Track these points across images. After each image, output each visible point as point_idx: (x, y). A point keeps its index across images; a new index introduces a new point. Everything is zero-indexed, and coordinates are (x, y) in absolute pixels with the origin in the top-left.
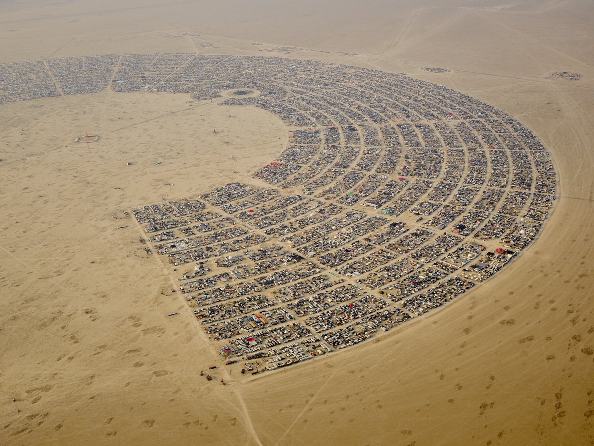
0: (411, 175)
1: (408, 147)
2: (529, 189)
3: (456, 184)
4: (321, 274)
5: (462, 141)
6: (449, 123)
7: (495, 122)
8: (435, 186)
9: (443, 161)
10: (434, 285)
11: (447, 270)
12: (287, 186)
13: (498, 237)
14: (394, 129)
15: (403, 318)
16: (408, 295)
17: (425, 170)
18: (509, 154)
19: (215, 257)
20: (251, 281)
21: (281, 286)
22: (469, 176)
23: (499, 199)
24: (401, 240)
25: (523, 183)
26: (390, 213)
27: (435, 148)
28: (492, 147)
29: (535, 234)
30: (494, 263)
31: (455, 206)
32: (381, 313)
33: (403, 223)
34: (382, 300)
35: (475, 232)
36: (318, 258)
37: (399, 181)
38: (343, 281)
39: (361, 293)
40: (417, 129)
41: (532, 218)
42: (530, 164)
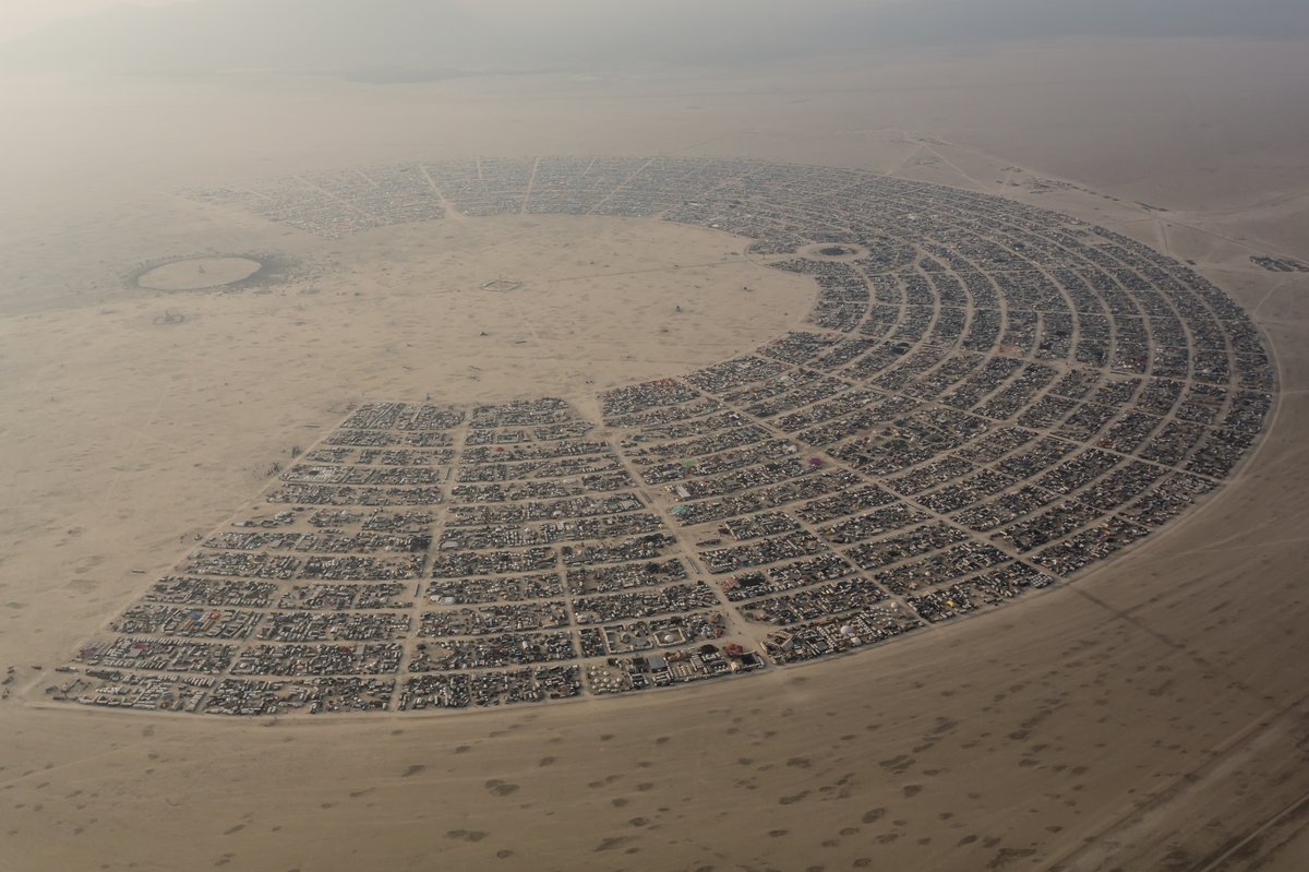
0: (845, 459)
1: (937, 404)
2: (1027, 549)
3: (897, 498)
4: (404, 582)
5: (1066, 418)
6: (1109, 375)
7: (1212, 394)
8: (852, 489)
9: (955, 446)
10: (516, 668)
11: (584, 650)
12: (619, 423)
13: (782, 623)
14: (976, 364)
15: (371, 703)
16: (447, 668)
17: (891, 454)
18: (1120, 466)
19: (329, 507)
20: (304, 557)
21: (321, 582)
22: (951, 488)
23: (926, 550)
24: (613, 569)
25: (1036, 532)
26: (685, 515)
27: (987, 418)
28: (1105, 444)
29: (863, 643)
30: (682, 670)
31: (815, 539)
32: (359, 680)
33: (672, 540)
34: (398, 659)
35: (760, 599)
36: (446, 556)
37: (806, 464)
38: (409, 605)
39: (395, 635)
40: (1019, 373)
41: (920, 610)
42: (1127, 498)
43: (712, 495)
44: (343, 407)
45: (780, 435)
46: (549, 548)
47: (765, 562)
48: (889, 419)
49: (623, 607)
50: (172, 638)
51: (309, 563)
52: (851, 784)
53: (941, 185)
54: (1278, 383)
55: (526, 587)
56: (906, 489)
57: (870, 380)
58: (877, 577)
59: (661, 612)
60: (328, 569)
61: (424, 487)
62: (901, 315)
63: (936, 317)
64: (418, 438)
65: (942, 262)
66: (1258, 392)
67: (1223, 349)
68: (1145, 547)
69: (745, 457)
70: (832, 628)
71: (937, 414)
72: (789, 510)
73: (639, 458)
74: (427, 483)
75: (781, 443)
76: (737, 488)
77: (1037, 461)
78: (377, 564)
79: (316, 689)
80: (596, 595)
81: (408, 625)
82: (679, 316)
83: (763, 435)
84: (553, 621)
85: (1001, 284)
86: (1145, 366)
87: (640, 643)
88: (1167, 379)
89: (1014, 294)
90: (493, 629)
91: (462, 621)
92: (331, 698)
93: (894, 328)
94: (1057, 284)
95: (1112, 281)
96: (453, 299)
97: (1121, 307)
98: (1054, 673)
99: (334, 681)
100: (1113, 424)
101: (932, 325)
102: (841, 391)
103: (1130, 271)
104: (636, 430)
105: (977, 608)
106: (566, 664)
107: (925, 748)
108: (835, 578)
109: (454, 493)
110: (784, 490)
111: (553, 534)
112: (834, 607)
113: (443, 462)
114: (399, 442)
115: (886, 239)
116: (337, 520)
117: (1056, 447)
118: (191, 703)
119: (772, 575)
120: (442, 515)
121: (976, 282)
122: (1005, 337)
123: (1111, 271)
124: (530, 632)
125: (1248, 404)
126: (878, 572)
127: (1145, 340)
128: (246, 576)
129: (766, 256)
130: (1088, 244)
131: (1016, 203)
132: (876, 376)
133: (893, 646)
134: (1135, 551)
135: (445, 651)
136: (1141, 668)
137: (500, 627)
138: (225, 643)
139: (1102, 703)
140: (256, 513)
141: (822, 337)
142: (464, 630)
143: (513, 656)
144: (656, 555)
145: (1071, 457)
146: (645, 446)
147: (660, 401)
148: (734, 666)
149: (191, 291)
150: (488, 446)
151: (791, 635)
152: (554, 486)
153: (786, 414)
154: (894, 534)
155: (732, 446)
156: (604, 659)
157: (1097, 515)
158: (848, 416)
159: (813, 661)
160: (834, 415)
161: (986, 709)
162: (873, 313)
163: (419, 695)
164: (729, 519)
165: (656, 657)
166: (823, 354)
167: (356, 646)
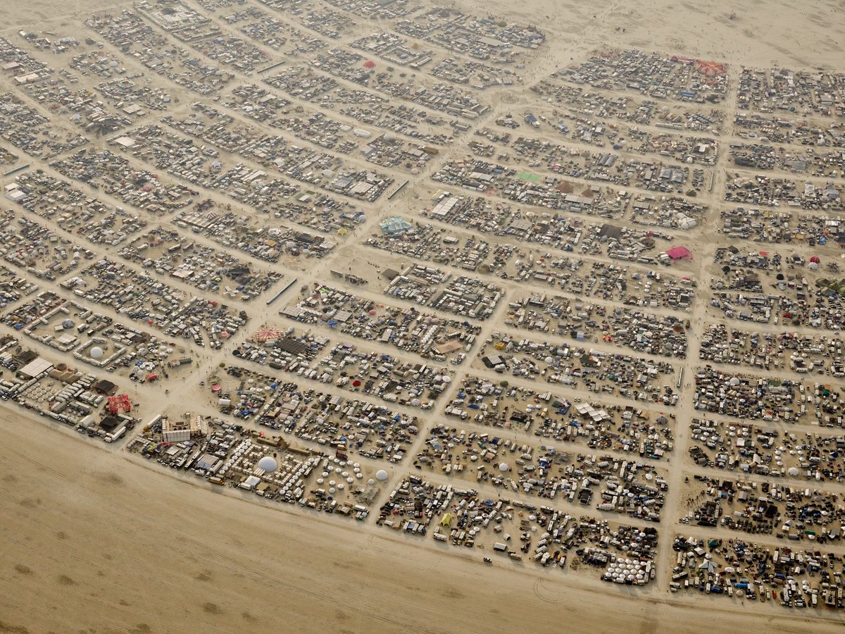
3: (681, 355)
4: (23, 157)
8: (646, 312)
13: (227, 409)
22: (786, 384)
23: (568, 438)
24: (204, 249)
26: (393, 232)
30: (41, 390)
31: (468, 342)
33: (322, 253)
36: (102, 150)
37: (661, 249)
43: (470, 226)
45: (710, 198)
46: (195, 194)
47: (357, 334)
49: (128, 293)
55: (97, 220)
56: (722, 350)
58: (436, 430)
59: (148, 321)
69: (606, 202)
73: (487, 143)
74: (236, 68)
75: (688, 209)
76: (518, 233)
83: (687, 188)
84: (49, 267)
87: (67, 338)
104: (550, 110)
108: (390, 400)
109: (237, 90)
110: (564, 266)
111: (229, 180)
112: (313, 430)
113: (293, 52)
114: (297, 13)
116: (95, 68)
119: (332, 353)
126: (452, 425)
144: (272, 259)
146: (522, 133)
148: (90, 419)
150: (366, 54)
152: (336, 130)
154: (574, 394)
164: (425, 264)
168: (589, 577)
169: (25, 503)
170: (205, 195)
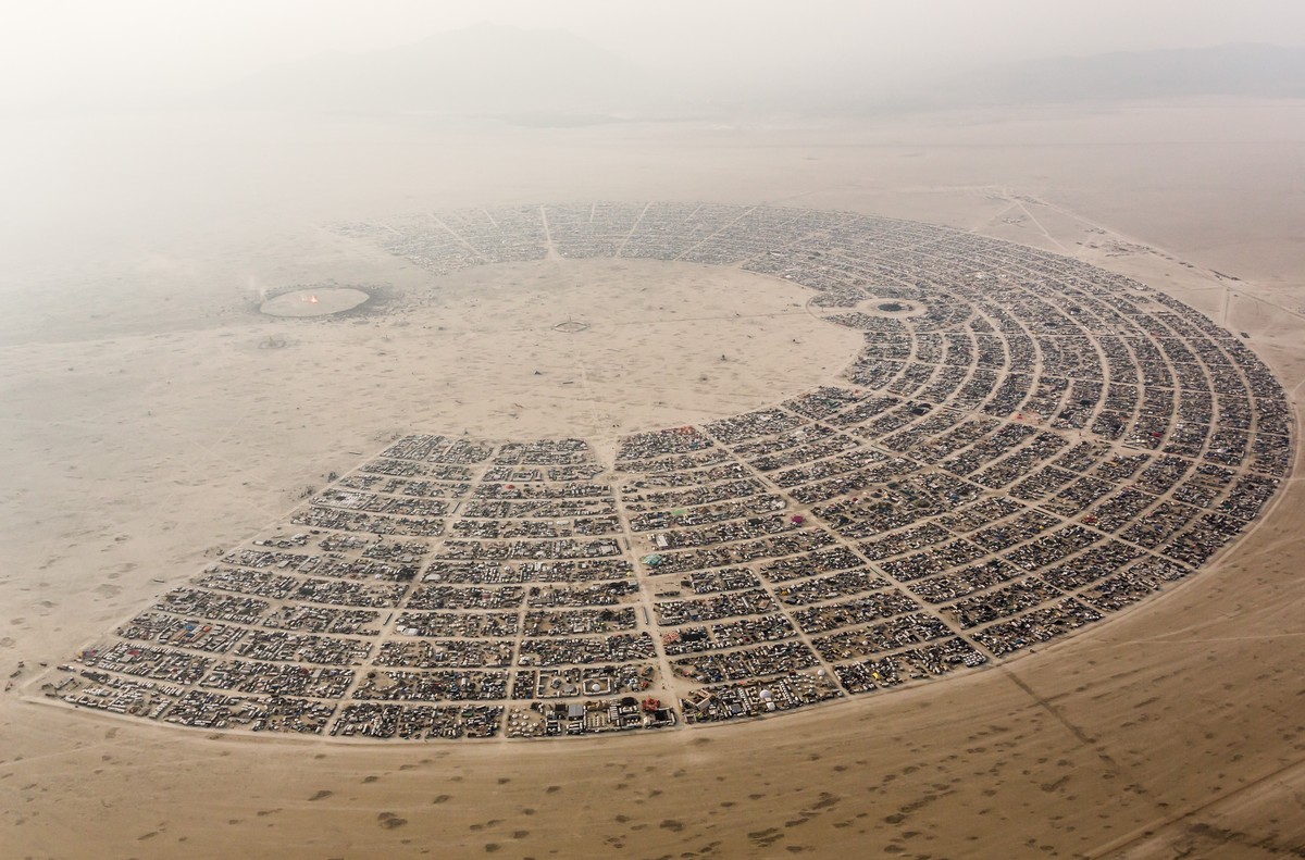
0: (827, 518)
1: (938, 469)
2: (972, 625)
3: (863, 562)
4: (379, 610)
5: (1059, 492)
6: (1119, 449)
7: (1217, 476)
8: (823, 550)
9: (939, 513)
10: (446, 703)
11: (514, 691)
12: (628, 469)
13: (707, 681)
14: (989, 430)
15: (308, 726)
16: (386, 698)
17: (873, 517)
18: (1096, 545)
19: (342, 532)
20: (302, 579)
21: (308, 604)
22: (919, 556)
23: (872, 618)
24: (571, 613)
25: (987, 608)
26: (656, 564)
27: (980, 486)
28: (1090, 521)
29: (777, 709)
30: (596, 720)
31: (768, 598)
32: (306, 702)
33: (635, 589)
34: (347, 685)
35: (695, 655)
36: (426, 588)
37: (787, 521)
38: (376, 633)
39: (353, 661)
40: (1029, 442)
41: (844, 679)
42: (1092, 579)
43: (688, 546)
44: (389, 437)
45: (774, 490)
46: (519, 588)
47: (713, 618)
48: (883, 481)
49: (565, 652)
50: (163, 647)
51: (305, 584)
52: (714, 853)
53: (1020, 245)
54: (1291, 468)
55: (485, 624)
56: (875, 553)
57: (879, 440)
58: (814, 643)
59: (598, 660)
60: (319, 592)
61: (431, 519)
62: (933, 375)
63: (966, 380)
64: (443, 470)
65: (994, 323)
66: (1268, 476)
67: (1246, 428)
68: (1091, 633)
69: (733, 510)
70: (753, 690)
71: (933, 479)
72: (754, 567)
73: (635, 504)
74: (435, 515)
75: (772, 499)
76: (715, 540)
77: (1015, 533)
78: (362, 590)
79: (266, 707)
80: (547, 637)
81: (368, 653)
82: (724, 365)
83: (758, 489)
84: (497, 660)
85: (1043, 349)
86: (1159, 442)
87: (567, 689)
88: (1176, 456)
89: (1053, 360)
90: (440, 664)
91: (416, 654)
92: (275, 718)
93: (923, 388)
94: (1100, 352)
95: (1157, 351)
96: (524, 338)
97: (1156, 376)
98: (953, 757)
99: (284, 701)
100: (1105, 500)
101: (960, 387)
102: (848, 449)
103: (1178, 341)
104: (640, 476)
105: (901, 682)
106: (492, 704)
107: (797, 823)
108: (774, 640)
109: (455, 527)
110: (758, 546)
111: (528, 574)
112: (762, 670)
113: (457, 495)
114: (425, 474)
115: (946, 297)
116: (344, 546)
117: (1040, 521)
118: (155, 711)
119: (715, 631)
120: (437, 546)
121: (1020, 345)
122: (1028, 404)
123: (1160, 340)
124: (472, 670)
125: (1251, 488)
126: (817, 637)
127: (1169, 414)
128: (247, 593)
129: (825, 309)
130: (1146, 310)
131: (1088, 265)
132: (887, 436)
133: (805, 714)
134: (1081, 637)
135: (391, 681)
136: (1042, 761)
137: (446, 662)
138: (205, 655)
139: (991, 793)
140: (278, 533)
141: (849, 394)
142: (415, 661)
143: (449, 692)
144: (615, 602)
145: (1049, 533)
146: (643, 493)
147: (674, 449)
148: (646, 720)
149: (300, 318)
150: (501, 482)
151: (709, 695)
152: (546, 527)
153: (786, 469)
154: (846, 599)
155: (726, 497)
156: (529, 702)
157: (1055, 595)
158: (846, 475)
159: (722, 722)
160: (833, 473)
161: (873, 789)
162: (907, 371)
163: (352, 722)
164: (695, 572)
165: (577, 704)
166: (843, 411)
167: (315, 669)
168: (961, 670)
169: (676, 775)
170: (527, 587)
